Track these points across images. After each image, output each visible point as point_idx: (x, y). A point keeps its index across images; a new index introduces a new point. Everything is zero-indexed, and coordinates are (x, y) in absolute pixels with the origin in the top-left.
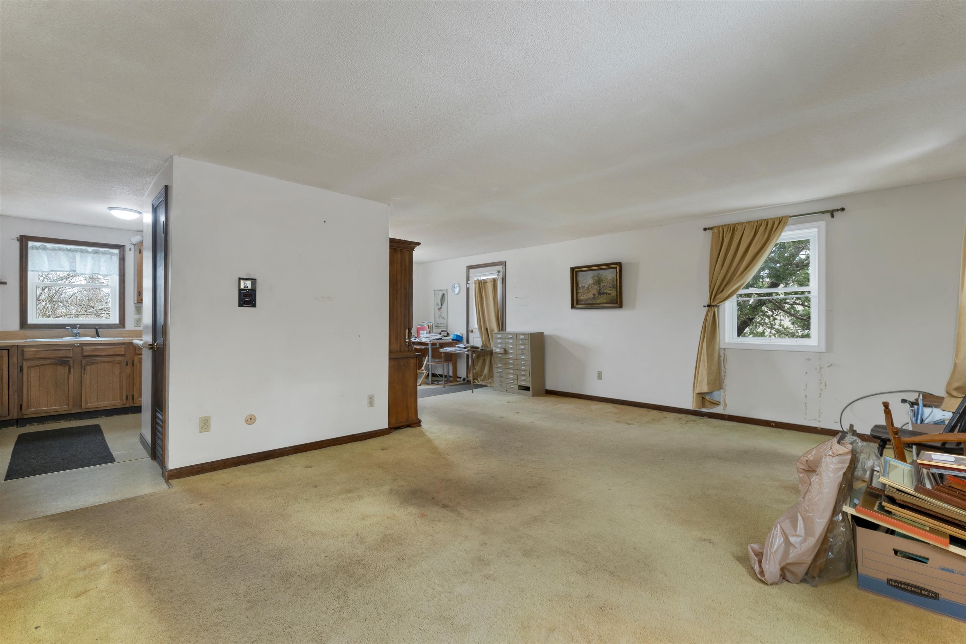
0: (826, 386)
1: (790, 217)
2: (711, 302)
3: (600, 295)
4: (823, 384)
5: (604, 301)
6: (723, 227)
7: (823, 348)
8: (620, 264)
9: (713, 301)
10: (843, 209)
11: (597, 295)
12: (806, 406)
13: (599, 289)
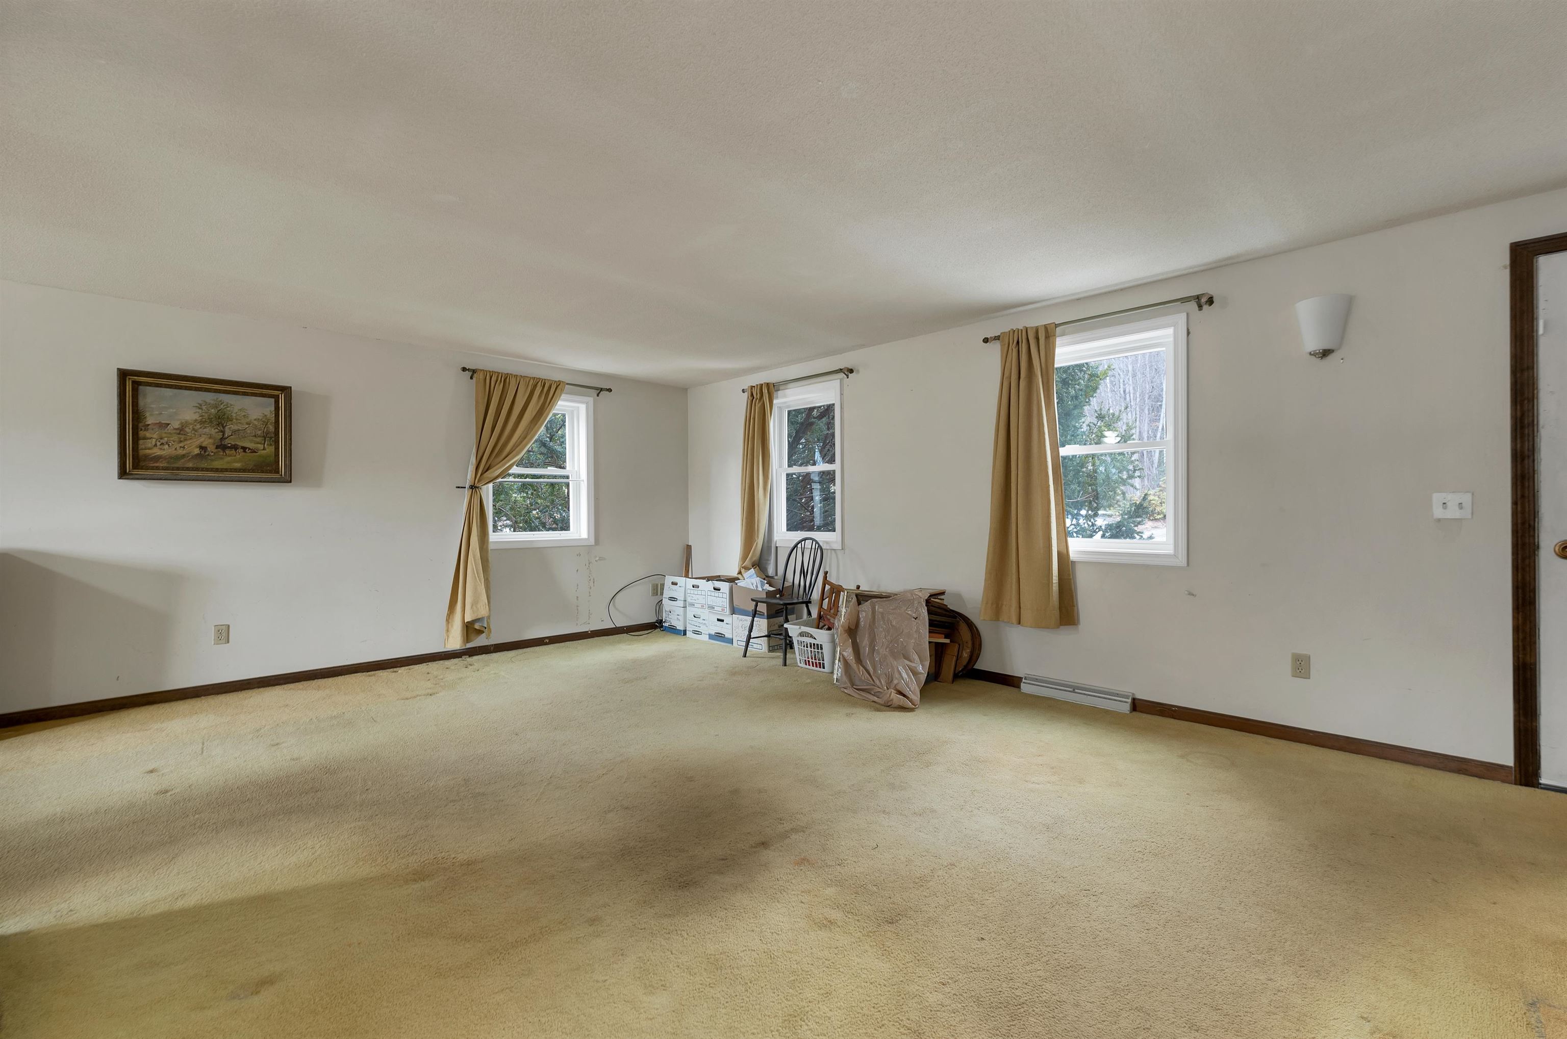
0: (594, 583)
1: (568, 384)
2: (476, 482)
3: (224, 451)
4: (592, 580)
5: (238, 465)
6: (492, 373)
7: (592, 542)
8: (286, 390)
9: (479, 481)
10: (610, 390)
11: (211, 448)
12: (577, 610)
13: (220, 435)
